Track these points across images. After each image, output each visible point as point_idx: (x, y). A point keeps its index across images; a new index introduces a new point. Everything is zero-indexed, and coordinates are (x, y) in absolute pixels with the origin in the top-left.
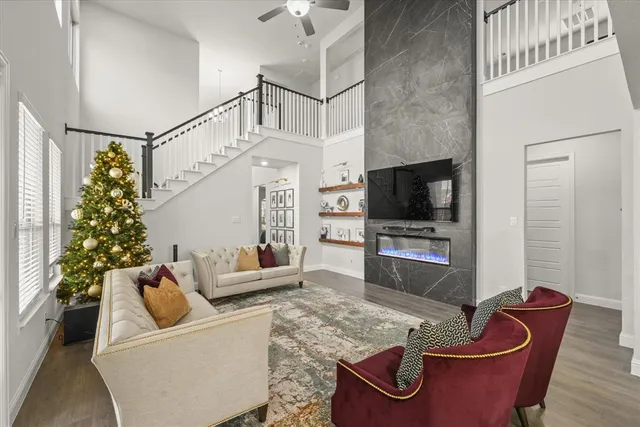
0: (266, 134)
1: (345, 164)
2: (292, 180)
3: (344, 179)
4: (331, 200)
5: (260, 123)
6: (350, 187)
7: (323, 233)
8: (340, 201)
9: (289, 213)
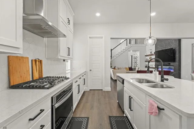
0: (131, 45)
1: (151, 49)
2: (138, 54)
3: (151, 53)
4: (148, 58)
5: (130, 44)
6: (152, 55)
7: (146, 65)
8: (150, 58)
9: (137, 61)
